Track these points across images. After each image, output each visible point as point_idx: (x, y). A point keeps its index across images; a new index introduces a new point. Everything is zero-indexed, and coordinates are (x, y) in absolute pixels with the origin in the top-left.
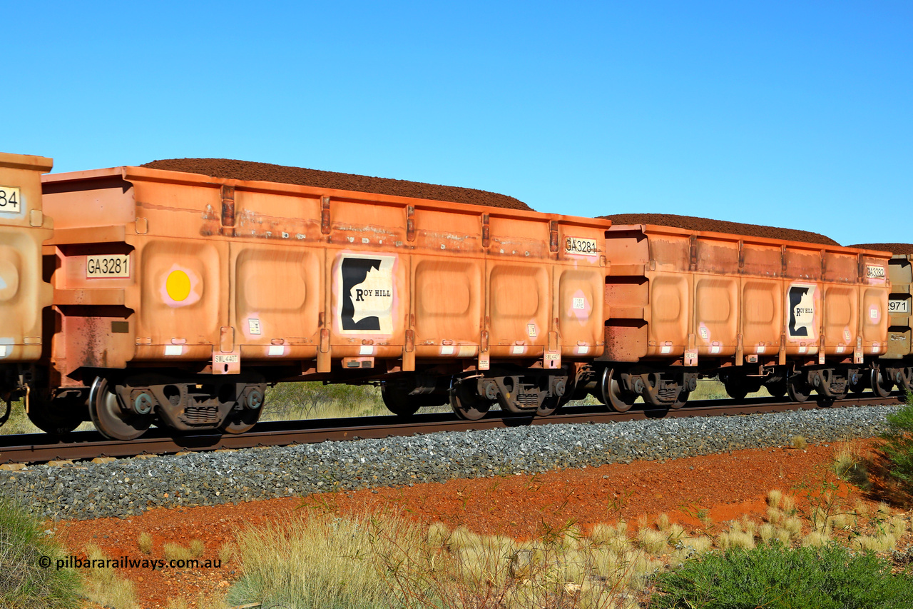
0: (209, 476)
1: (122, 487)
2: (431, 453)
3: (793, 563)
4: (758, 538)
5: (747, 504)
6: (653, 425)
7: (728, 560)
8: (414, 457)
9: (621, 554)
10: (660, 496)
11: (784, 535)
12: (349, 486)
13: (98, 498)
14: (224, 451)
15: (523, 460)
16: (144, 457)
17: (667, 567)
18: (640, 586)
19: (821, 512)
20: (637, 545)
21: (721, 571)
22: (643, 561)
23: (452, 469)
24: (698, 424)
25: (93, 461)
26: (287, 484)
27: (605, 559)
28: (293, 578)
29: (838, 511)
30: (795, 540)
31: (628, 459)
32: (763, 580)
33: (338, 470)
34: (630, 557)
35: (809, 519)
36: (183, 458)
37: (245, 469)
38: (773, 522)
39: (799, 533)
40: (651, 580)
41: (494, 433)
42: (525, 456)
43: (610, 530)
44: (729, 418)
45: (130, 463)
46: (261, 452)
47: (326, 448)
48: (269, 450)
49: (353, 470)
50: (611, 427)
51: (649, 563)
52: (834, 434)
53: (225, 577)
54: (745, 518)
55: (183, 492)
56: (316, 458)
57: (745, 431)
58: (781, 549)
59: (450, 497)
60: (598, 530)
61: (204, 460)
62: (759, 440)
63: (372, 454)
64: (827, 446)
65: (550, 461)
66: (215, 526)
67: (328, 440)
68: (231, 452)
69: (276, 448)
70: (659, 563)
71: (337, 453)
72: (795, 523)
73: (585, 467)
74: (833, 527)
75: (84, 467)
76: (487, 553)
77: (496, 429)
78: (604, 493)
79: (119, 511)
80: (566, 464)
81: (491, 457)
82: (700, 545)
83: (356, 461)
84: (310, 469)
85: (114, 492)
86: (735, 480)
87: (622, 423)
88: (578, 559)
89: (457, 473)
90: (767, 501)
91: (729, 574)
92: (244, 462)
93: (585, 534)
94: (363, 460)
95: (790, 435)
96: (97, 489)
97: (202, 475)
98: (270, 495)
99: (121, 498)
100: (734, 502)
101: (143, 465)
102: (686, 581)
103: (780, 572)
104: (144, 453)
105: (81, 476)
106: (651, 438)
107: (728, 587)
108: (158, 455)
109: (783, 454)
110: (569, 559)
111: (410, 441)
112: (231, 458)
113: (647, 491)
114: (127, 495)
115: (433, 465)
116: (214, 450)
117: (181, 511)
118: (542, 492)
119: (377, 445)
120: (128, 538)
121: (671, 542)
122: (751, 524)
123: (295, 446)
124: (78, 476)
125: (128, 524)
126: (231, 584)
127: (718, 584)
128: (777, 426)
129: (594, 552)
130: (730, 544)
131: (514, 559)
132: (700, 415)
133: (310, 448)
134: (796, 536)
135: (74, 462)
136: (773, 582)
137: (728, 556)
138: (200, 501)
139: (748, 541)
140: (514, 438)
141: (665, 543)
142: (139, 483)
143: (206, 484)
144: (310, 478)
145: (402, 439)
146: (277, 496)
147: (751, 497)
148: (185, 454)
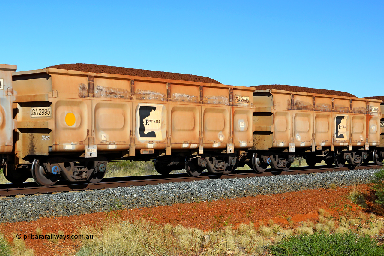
0: (66, 203)
1: (28, 208)
2: (166, 192)
3: (331, 241)
4: (315, 230)
5: (309, 214)
6: (266, 179)
7: (301, 239)
8: (158, 194)
9: (252, 237)
10: (269, 211)
11: (327, 228)
12: (129, 207)
13: (17, 213)
14: (73, 192)
15: (207, 195)
16: (38, 195)
17: (273, 243)
18: (261, 252)
19: (344, 218)
20: (259, 233)
21: (298, 245)
22: (262, 240)
23: (175, 199)
24: (286, 178)
25: (15, 197)
26: (101, 206)
27: (244, 239)
28: (104, 248)
29: (352, 217)
30: (331, 230)
31: (255, 194)
32: (317, 248)
33: (124, 200)
34: (256, 238)
35: (338, 221)
36: (55, 195)
37: (82, 200)
38: (322, 222)
39: (334, 227)
40: (266, 249)
41: (193, 183)
42: (208, 193)
43: (247, 226)
44: (301, 175)
45: (32, 197)
46: (90, 192)
47: (118, 190)
48: (93, 191)
49: (130, 200)
50: (247, 180)
51: (265, 241)
52: (349, 182)
53: (74, 248)
54: (309, 221)
55: (55, 210)
56: (114, 195)
57: (308, 181)
58: (326, 234)
59: (174, 212)
60: (241, 226)
61: (64, 196)
62: (315, 185)
63: (139, 193)
64: (346, 188)
65: (219, 195)
66: (69, 225)
67: (119, 187)
68: (76, 192)
69: (96, 190)
70: (269, 241)
71: (123, 192)
72: (332, 223)
73: (235, 198)
74: (350, 225)
75: (11, 200)
76: (191, 237)
77: (194, 181)
78: (244, 209)
79: (27, 219)
80: (226, 197)
81: (192, 194)
82: (288, 233)
83: (132, 196)
84: (112, 200)
85: (25, 210)
86: (304, 203)
87: (252, 178)
88: (233, 239)
89: (177, 201)
90: (319, 213)
91: (302, 246)
92: (82, 197)
93: (235, 228)
94: (135, 195)
95: (329, 183)
96: (17, 209)
97: (63, 202)
98: (94, 211)
99: (28, 213)
100: (304, 213)
101: (38, 198)
102: (282, 249)
103: (325, 245)
104: (38, 193)
105: (10, 203)
106: (265, 185)
107: (302, 252)
108: (44, 193)
109: (326, 192)
110: (228, 239)
111: (156, 187)
112: (76, 195)
113: (264, 208)
114: (30, 212)
115: (166, 197)
116: (69, 192)
117: (54, 219)
118: (216, 209)
119: (141, 189)
120: (31, 231)
121: (275, 232)
122: (311, 223)
123: (105, 190)
124: (9, 203)
125: (31, 224)
126: (77, 251)
127: (296, 251)
128: (323, 179)
129: (240, 236)
130: (302, 232)
131: (203, 239)
132: (287, 174)
133: (111, 190)
134: (332, 229)
135: (7, 197)
136: (322, 250)
137: (301, 238)
138: (62, 214)
139: (310, 231)
140: (203, 185)
141: (272, 232)
142: (36, 206)
143: (65, 207)
144: (111, 204)
145: (152, 186)
146: (97, 212)
147: (311, 211)
148: (56, 193)
